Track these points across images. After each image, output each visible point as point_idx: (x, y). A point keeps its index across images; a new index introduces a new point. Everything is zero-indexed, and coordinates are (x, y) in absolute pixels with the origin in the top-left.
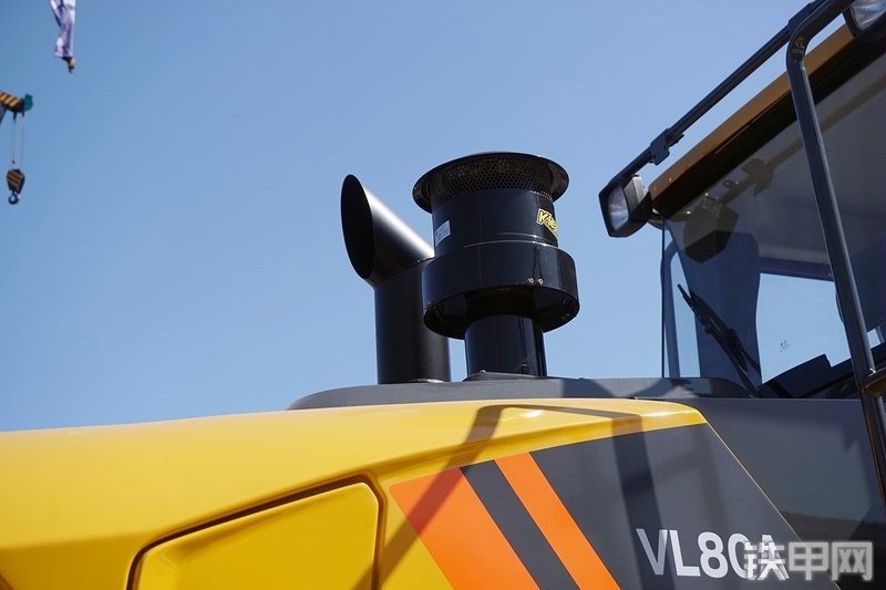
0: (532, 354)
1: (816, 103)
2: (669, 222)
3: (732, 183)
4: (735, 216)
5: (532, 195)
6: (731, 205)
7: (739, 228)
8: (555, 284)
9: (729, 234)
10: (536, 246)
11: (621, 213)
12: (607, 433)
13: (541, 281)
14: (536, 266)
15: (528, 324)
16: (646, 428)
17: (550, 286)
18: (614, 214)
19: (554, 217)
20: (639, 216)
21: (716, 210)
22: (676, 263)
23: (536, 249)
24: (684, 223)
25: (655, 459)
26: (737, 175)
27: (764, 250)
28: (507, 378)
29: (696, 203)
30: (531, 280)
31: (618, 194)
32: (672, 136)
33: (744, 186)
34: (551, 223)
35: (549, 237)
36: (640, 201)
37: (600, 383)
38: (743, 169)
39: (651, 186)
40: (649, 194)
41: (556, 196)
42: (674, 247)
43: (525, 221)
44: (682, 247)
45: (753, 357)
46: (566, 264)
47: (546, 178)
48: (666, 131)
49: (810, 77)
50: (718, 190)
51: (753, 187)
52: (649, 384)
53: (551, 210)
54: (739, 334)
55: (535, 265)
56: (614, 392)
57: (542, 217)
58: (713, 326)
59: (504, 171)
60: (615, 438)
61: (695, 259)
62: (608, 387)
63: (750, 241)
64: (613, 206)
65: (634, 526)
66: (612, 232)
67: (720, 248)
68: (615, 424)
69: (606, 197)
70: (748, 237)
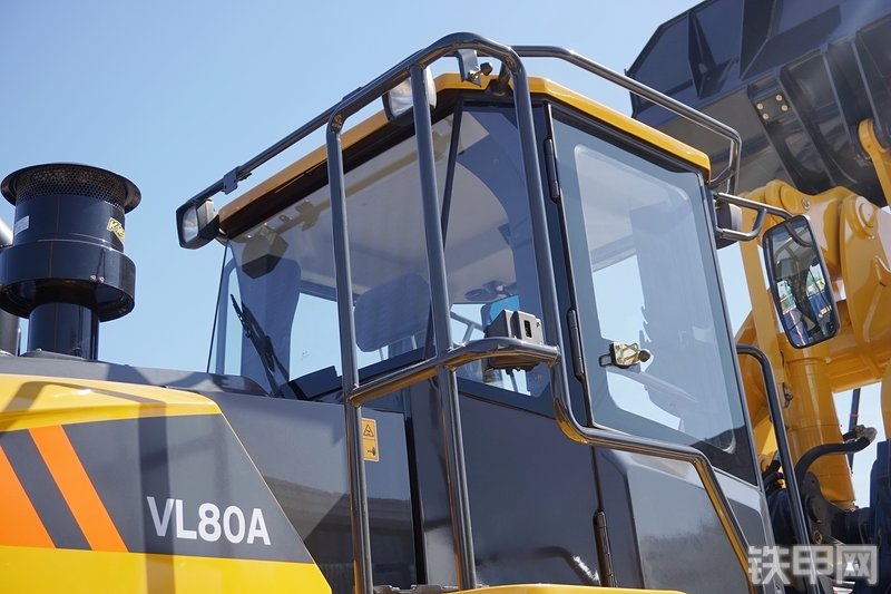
0: (87, 339)
1: (345, 173)
2: (231, 242)
3: (286, 219)
4: (286, 245)
5: (107, 205)
6: (283, 236)
7: (286, 256)
8: (115, 283)
9: (279, 258)
10: (103, 249)
11: (192, 229)
12: (135, 415)
13: (102, 279)
14: (101, 267)
15: (87, 313)
16: (169, 413)
17: (110, 284)
18: (186, 229)
19: (123, 226)
20: (208, 233)
21: (271, 239)
22: (234, 276)
23: (103, 252)
24: (244, 244)
25: (173, 439)
26: (291, 212)
27: (305, 275)
28: (59, 358)
29: (256, 230)
30: (93, 277)
31: (192, 214)
32: (242, 173)
33: (296, 222)
34: (120, 231)
35: (117, 243)
36: (209, 221)
37: (141, 371)
38: (297, 208)
39: (221, 211)
40: (218, 216)
41: (128, 209)
42: (233, 263)
43: (96, 227)
44: (240, 263)
45: (281, 361)
46: (128, 268)
47: (122, 194)
48: (237, 168)
49: (343, 152)
50: (274, 222)
51: (301, 224)
52: (183, 376)
53: (122, 220)
54: (272, 341)
55: (100, 264)
56: (152, 380)
57: (112, 225)
58: (252, 332)
59: (84, 181)
60: (140, 420)
61: (249, 275)
62: (148, 375)
63: (294, 268)
64: (186, 222)
65: (145, 494)
66: (183, 243)
67: (269, 269)
68: (142, 408)
69: (182, 213)
70: (293, 264)
